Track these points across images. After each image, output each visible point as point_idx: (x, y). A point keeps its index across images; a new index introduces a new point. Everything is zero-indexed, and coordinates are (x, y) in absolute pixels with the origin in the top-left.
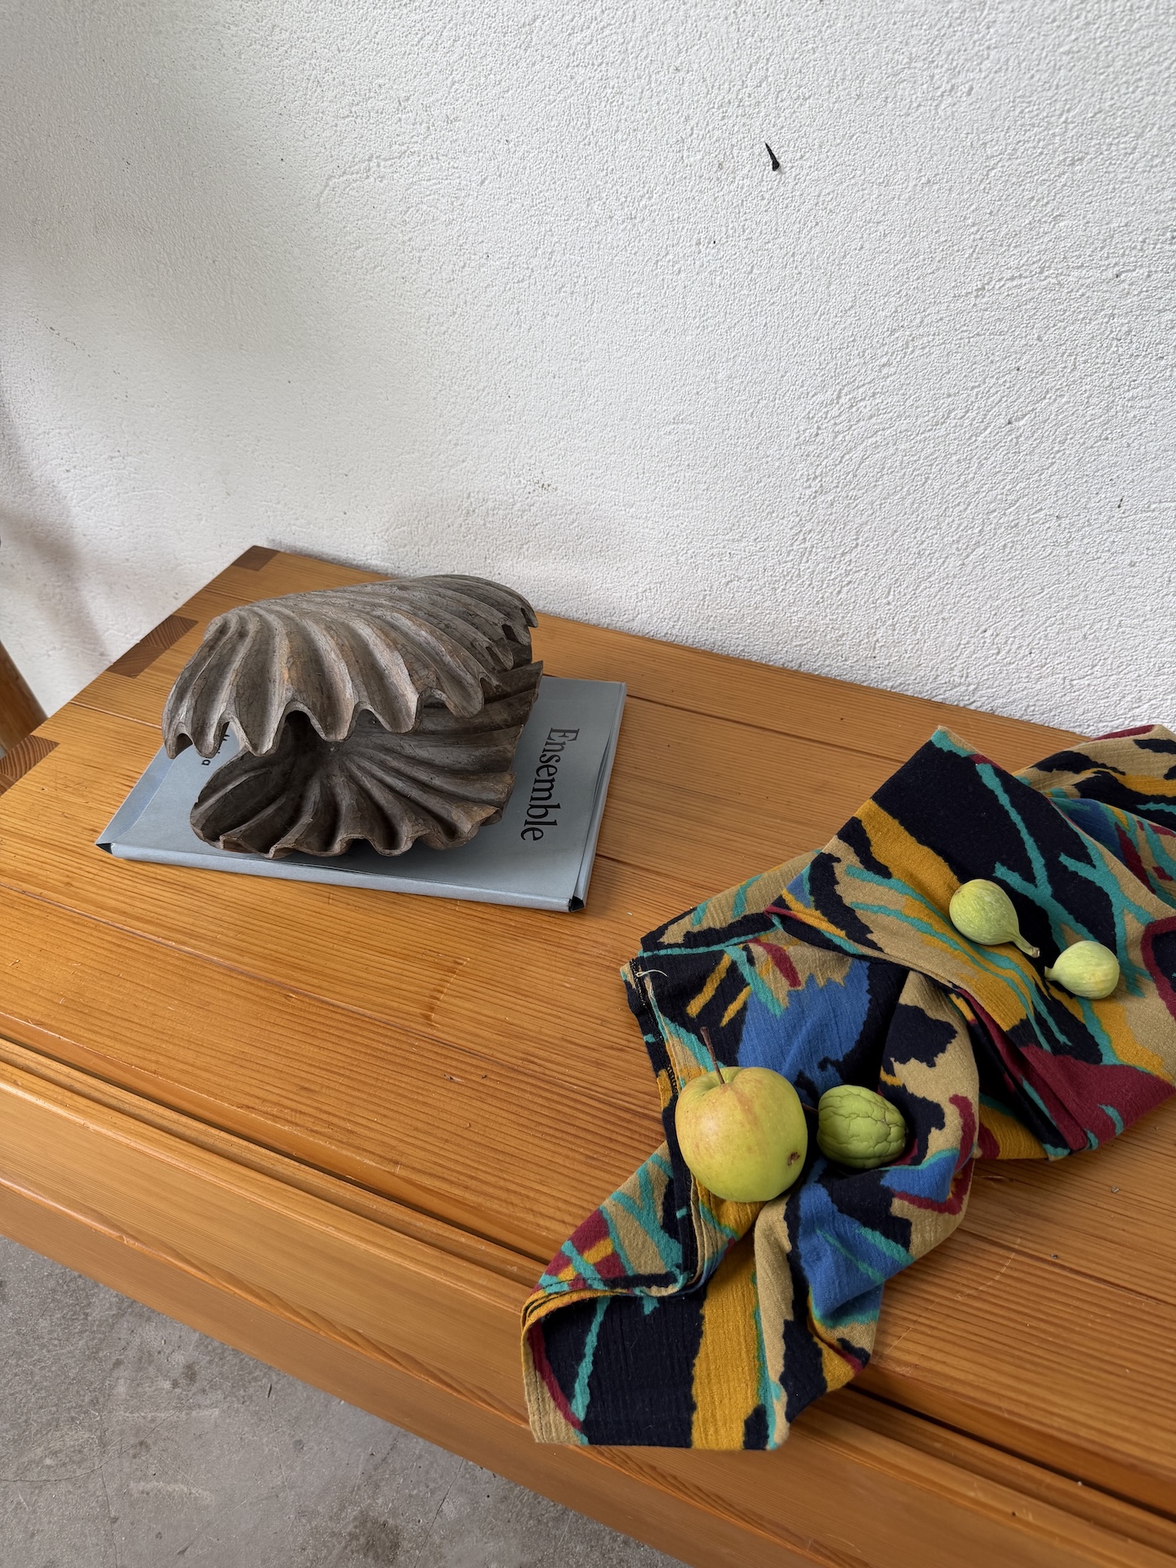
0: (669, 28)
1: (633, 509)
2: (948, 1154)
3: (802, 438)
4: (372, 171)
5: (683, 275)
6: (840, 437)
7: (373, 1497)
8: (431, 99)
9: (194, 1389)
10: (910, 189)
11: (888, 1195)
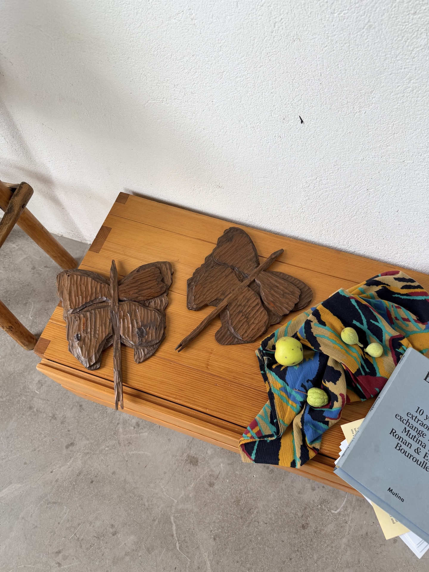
0: (270, 82)
1: (249, 196)
2: (338, 409)
3: (304, 187)
4: (164, 101)
5: (269, 144)
6: (316, 188)
7: (190, 451)
8: (186, 86)
9: (139, 428)
10: (344, 133)
11: (325, 417)
